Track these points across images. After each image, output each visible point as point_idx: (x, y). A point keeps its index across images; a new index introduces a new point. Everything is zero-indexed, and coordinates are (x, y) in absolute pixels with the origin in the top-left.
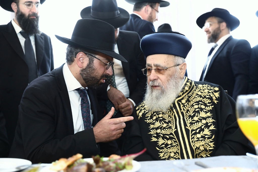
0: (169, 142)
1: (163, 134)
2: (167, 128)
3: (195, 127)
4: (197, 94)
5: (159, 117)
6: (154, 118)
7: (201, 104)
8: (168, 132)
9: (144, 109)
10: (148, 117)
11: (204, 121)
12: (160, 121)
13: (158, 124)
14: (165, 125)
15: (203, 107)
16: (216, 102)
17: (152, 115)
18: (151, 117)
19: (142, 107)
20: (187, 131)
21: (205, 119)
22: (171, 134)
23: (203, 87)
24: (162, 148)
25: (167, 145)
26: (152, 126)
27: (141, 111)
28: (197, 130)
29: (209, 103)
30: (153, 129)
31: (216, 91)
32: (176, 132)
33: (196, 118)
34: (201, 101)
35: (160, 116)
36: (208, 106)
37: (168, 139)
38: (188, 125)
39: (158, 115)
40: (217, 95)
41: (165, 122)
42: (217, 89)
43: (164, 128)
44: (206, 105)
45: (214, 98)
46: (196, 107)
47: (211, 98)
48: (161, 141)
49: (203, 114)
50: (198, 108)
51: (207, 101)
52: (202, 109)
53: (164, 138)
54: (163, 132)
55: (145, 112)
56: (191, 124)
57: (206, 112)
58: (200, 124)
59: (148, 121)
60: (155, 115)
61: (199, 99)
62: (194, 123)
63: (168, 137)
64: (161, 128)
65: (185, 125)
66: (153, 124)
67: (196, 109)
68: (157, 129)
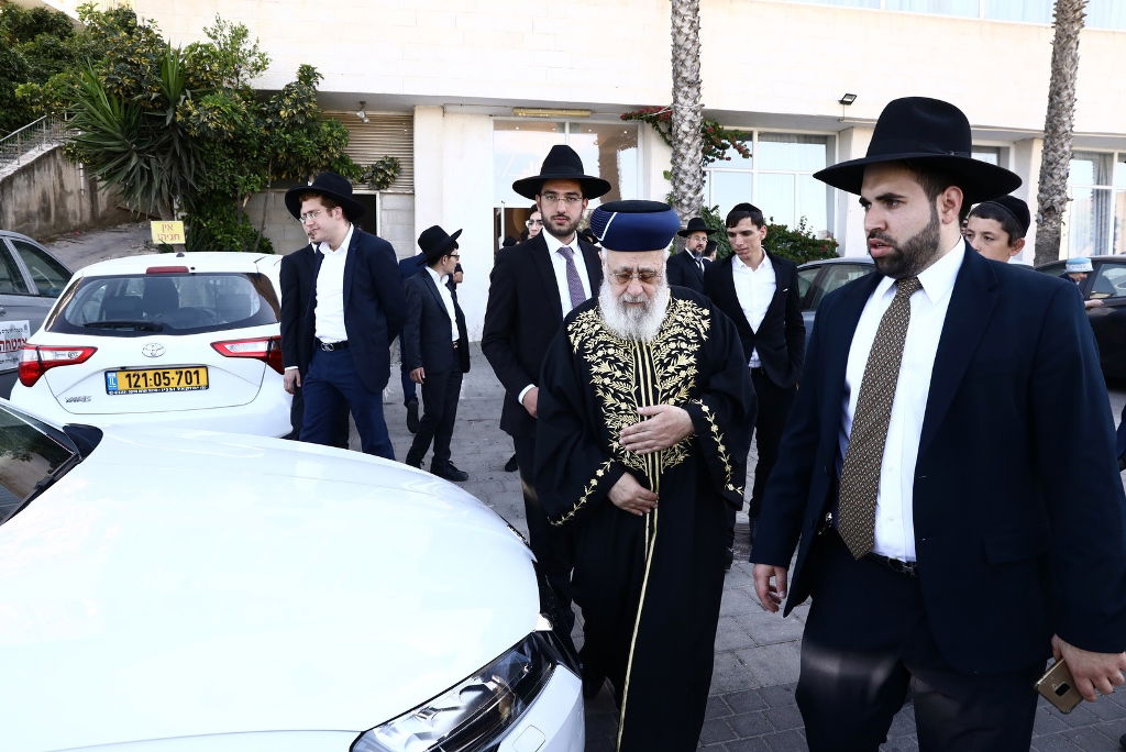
0: (623, 406)
1: (614, 390)
2: (623, 381)
3: (669, 384)
4: (676, 321)
5: (608, 355)
6: (600, 353)
7: (682, 341)
8: (623, 387)
9: (582, 331)
10: (589, 349)
11: (683, 374)
12: (611, 363)
13: (605, 367)
14: (618, 374)
15: (684, 345)
16: (704, 337)
17: (596, 346)
18: (595, 351)
19: (577, 327)
20: (655, 391)
21: (684, 368)
22: (629, 394)
23: (686, 305)
24: (611, 411)
25: (618, 409)
26: (595, 369)
27: (576, 336)
28: (670, 389)
29: (693, 338)
30: (596, 374)
31: (704, 318)
32: (638, 393)
33: (671, 369)
34: (681, 335)
35: (611, 351)
36: (691, 343)
37: (621, 401)
38: (658, 381)
39: (607, 348)
40: (706, 324)
41: (620, 368)
42: (706, 312)
43: (617, 379)
44: (688, 342)
45: (702, 331)
46: (673, 345)
47: (697, 332)
48: (609, 400)
49: (683, 361)
50: (676, 348)
51: (691, 335)
52: (681, 350)
53: (615, 395)
54: (616, 385)
55: (583, 337)
56: (663, 378)
57: (688, 356)
58: (676, 379)
59: (589, 358)
60: (601, 349)
61: (678, 330)
62: (667, 377)
63: (623, 397)
64: (611, 377)
65: (654, 382)
66: (598, 364)
67: (672, 350)
68: (604, 375)
